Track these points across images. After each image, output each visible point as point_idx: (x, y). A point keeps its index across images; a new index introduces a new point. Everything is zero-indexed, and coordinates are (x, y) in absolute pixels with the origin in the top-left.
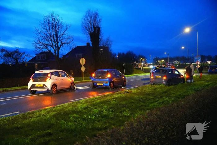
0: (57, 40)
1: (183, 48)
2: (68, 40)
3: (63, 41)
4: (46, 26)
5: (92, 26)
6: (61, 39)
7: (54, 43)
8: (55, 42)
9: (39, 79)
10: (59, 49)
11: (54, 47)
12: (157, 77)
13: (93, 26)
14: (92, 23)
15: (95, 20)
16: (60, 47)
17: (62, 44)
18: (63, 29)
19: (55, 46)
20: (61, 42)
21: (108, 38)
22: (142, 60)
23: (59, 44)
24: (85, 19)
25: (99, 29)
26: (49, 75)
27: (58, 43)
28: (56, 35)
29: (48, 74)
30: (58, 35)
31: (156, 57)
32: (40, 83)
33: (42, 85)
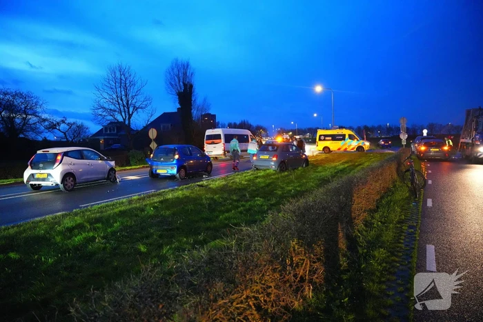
0: (127, 104)
1: (315, 115)
2: (144, 103)
3: (137, 105)
4: (111, 82)
5: (181, 83)
6: (133, 101)
7: (122, 108)
8: (124, 106)
9: (41, 165)
10: (130, 116)
11: (123, 114)
12: (262, 157)
13: (183, 83)
14: (181, 79)
15: (185, 74)
16: (133, 113)
17: (136, 109)
18: (136, 87)
19: (125, 112)
20: (134, 107)
21: (205, 100)
22: (260, 133)
23: (131, 109)
24: (170, 74)
25: (191, 86)
26: (59, 158)
27: (128, 108)
28: (126, 95)
29: (56, 155)
30: (130, 96)
31: (281, 129)
32: (42, 171)
33: (45, 176)
